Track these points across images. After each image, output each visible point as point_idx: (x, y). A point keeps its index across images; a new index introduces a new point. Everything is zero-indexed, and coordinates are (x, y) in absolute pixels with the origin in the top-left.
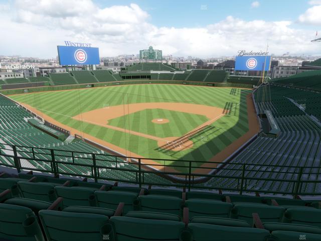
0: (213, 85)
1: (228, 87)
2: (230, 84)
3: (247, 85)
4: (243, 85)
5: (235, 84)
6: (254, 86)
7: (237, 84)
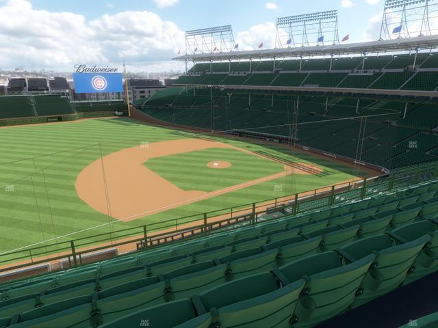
0: (60, 119)
1: (80, 119)
2: (82, 113)
3: (108, 112)
4: (101, 113)
5: (89, 113)
6: (116, 112)
7: (93, 113)
